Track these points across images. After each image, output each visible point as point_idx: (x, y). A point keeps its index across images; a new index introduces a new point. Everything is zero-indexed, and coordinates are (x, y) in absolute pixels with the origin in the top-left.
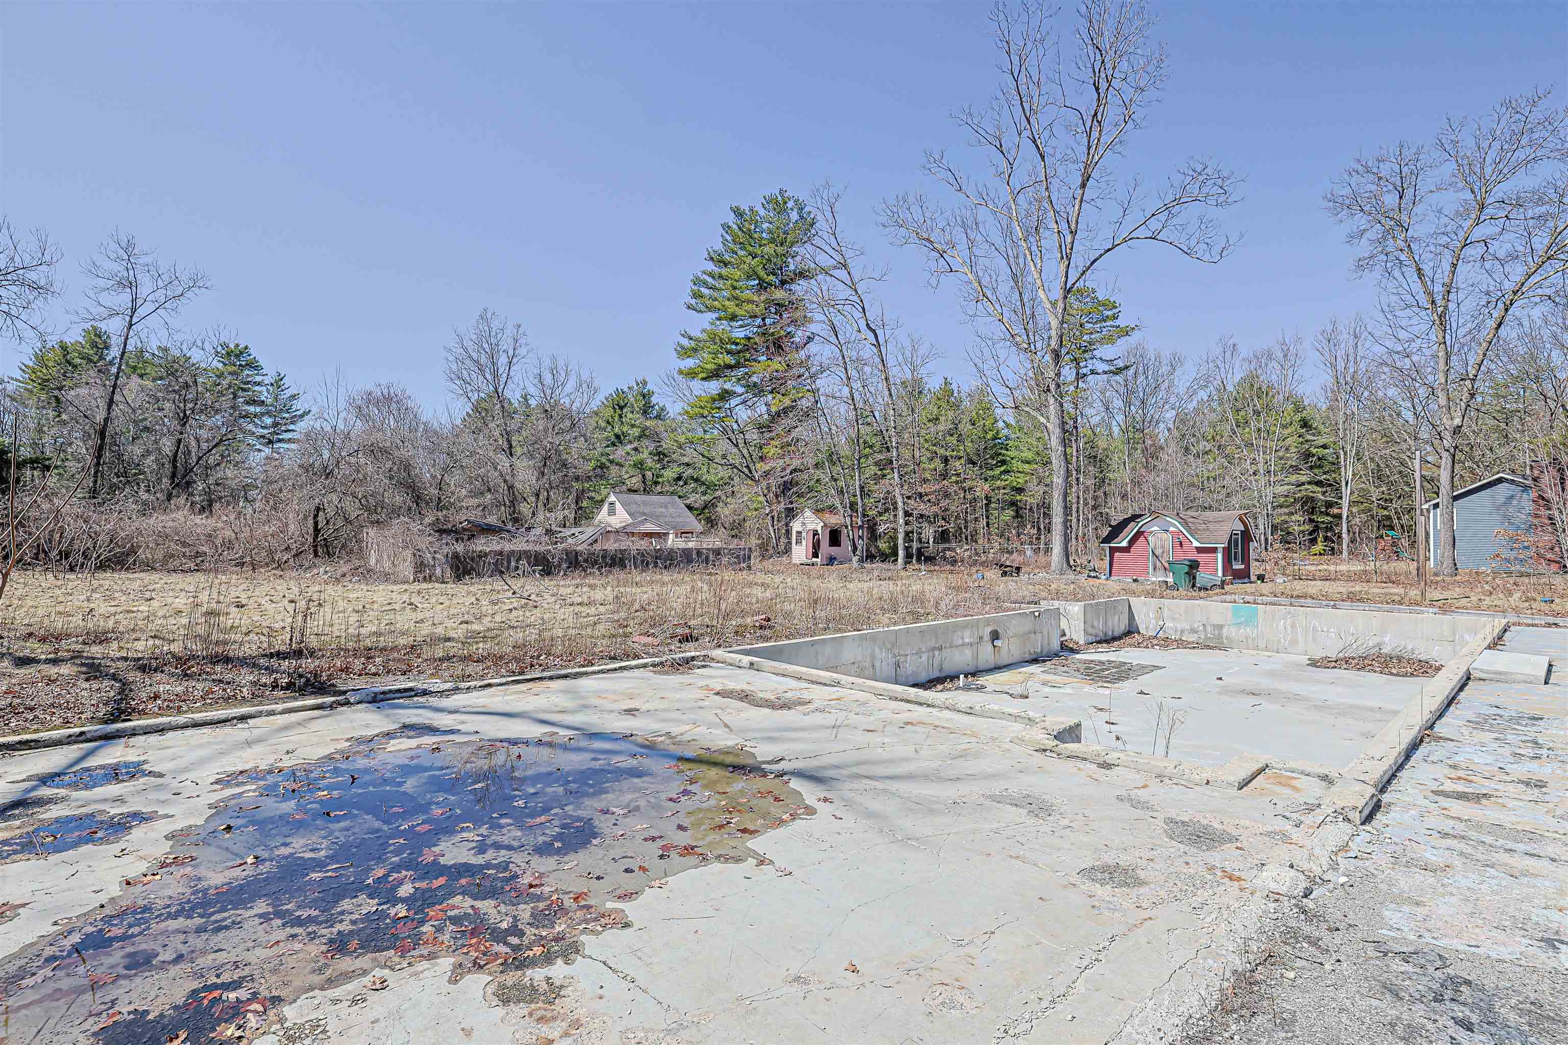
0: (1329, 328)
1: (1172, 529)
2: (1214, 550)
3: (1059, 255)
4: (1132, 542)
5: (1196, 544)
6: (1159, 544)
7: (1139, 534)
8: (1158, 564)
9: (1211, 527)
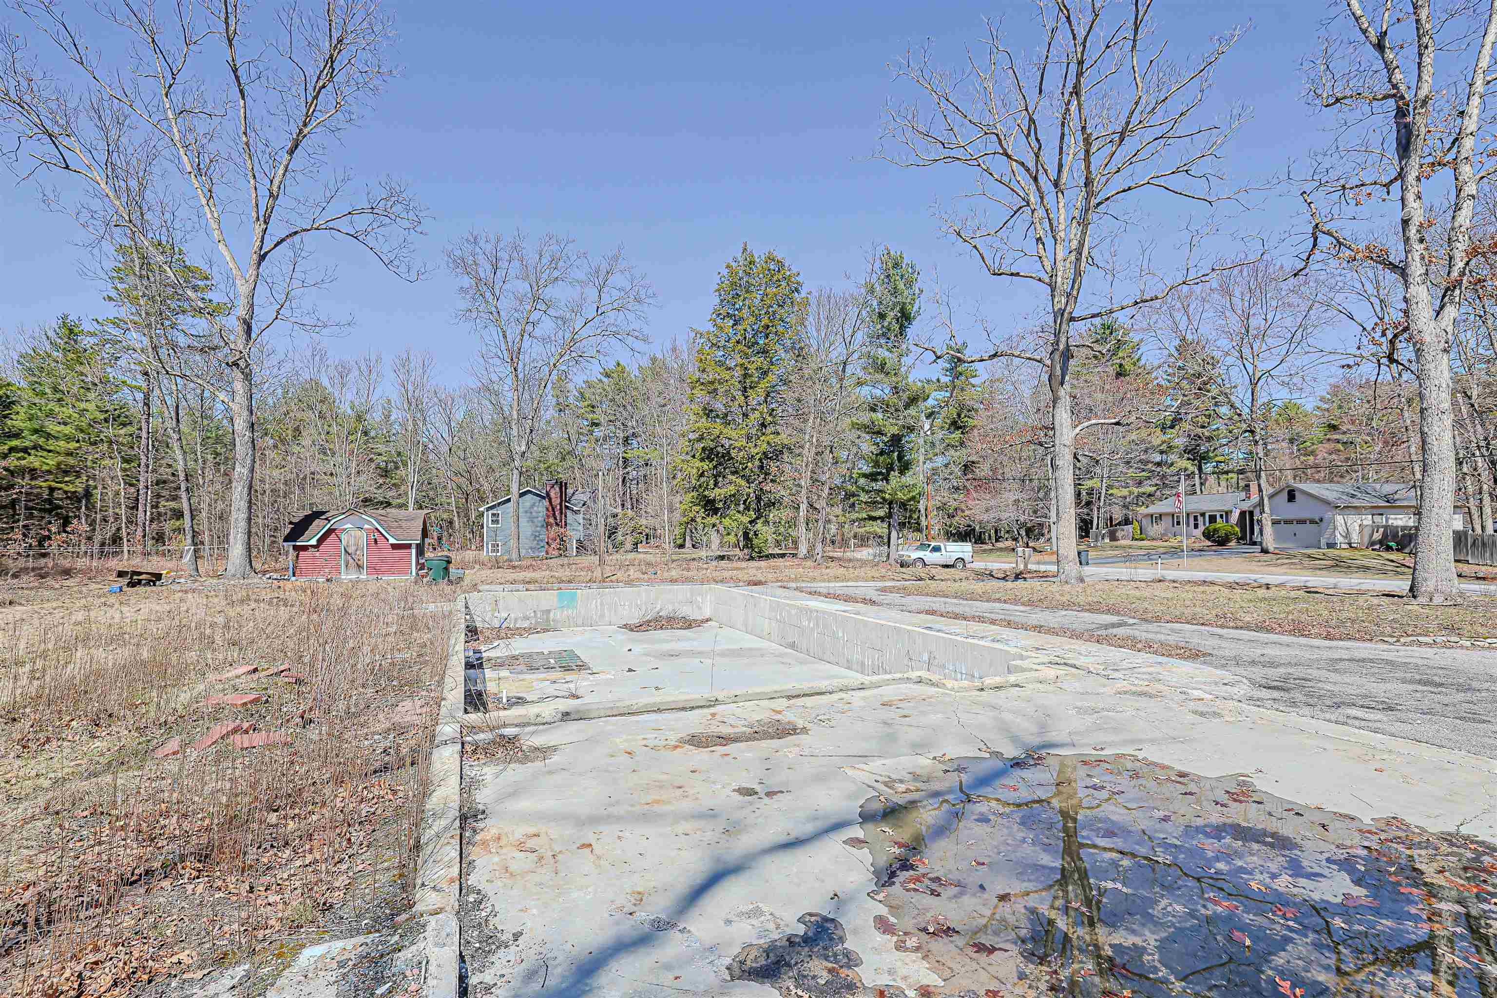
0: (405, 356)
1: (366, 526)
2: (409, 546)
3: (254, 215)
4: (321, 541)
5: (392, 541)
6: (352, 542)
7: (330, 531)
8: (351, 561)
9: (404, 524)
